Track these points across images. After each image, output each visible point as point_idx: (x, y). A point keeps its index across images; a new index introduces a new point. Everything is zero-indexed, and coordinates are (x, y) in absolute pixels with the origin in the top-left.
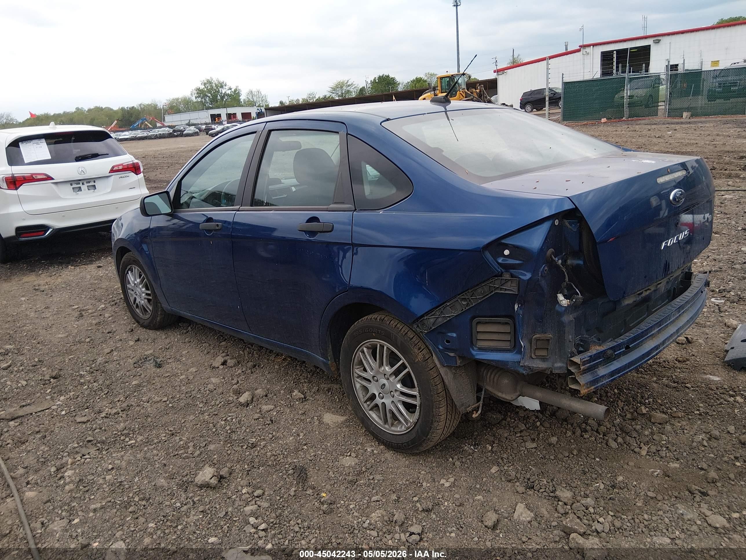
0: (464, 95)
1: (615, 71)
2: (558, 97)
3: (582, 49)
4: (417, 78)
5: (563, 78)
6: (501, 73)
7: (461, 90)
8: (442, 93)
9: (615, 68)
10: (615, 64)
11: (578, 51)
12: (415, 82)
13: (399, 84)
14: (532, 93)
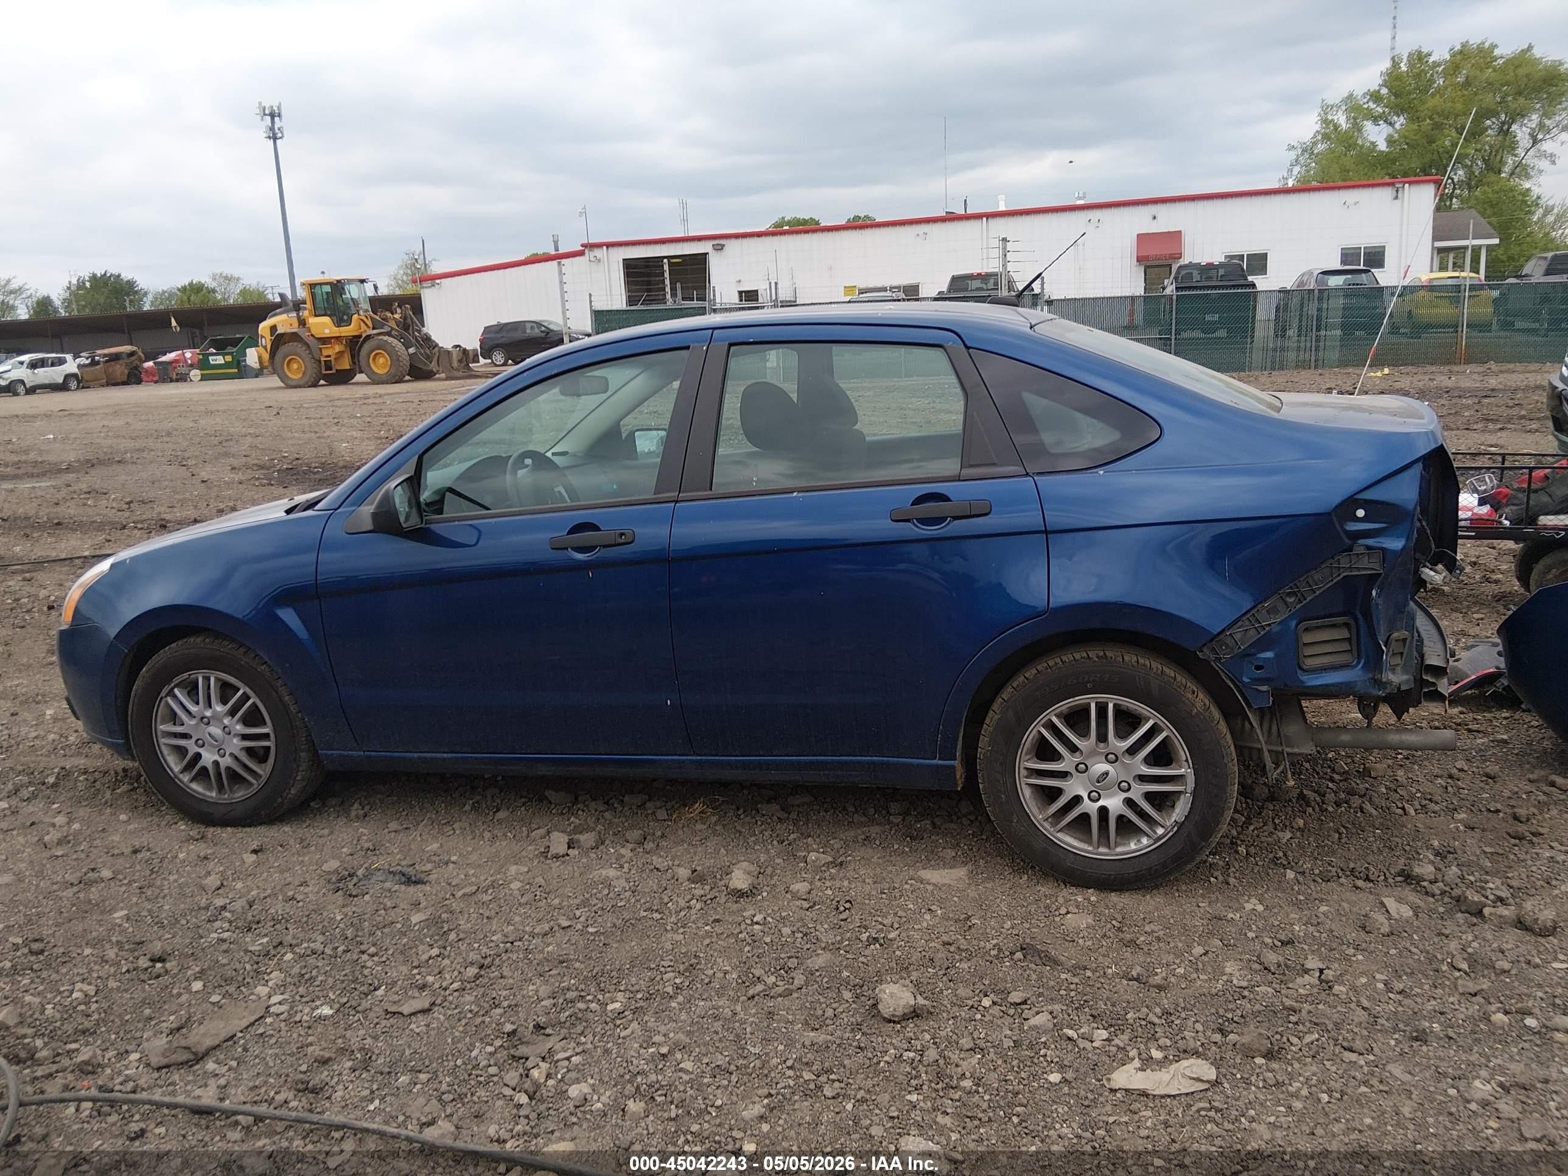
0: (369, 323)
1: (668, 296)
2: (556, 338)
3: (587, 251)
4: (191, 284)
5: (591, 302)
6: (429, 283)
7: (361, 312)
8: (316, 316)
9: (668, 289)
10: (667, 282)
11: (580, 253)
12: (188, 293)
13: (146, 294)
14: (501, 328)
